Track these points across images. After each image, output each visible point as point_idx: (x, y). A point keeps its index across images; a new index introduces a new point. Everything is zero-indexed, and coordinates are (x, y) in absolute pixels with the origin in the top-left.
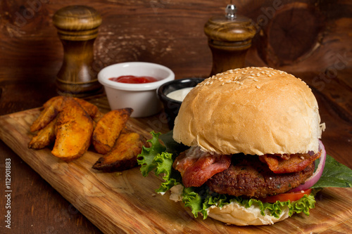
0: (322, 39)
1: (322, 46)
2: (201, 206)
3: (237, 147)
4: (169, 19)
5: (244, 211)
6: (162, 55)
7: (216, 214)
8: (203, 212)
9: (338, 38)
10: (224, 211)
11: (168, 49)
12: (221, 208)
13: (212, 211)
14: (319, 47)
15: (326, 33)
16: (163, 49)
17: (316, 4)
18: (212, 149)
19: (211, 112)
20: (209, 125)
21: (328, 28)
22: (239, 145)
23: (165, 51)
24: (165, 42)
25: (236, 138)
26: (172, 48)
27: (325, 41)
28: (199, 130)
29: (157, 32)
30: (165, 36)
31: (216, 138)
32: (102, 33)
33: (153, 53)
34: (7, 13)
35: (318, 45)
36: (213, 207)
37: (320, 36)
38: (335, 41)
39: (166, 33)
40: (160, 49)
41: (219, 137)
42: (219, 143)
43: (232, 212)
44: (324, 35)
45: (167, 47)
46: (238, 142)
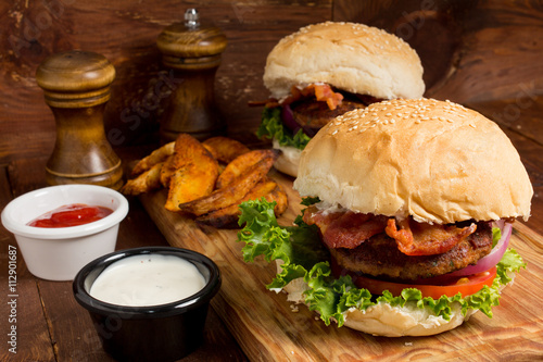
0: (459, 61)
1: (460, 71)
2: (334, 309)
3: (470, 212)
4: (246, 46)
5: (398, 314)
6: (239, 100)
7: (357, 321)
8: (337, 317)
9: (480, 57)
10: (369, 315)
11: (247, 91)
12: (364, 312)
13: (350, 316)
14: (455, 73)
15: (463, 51)
16: (240, 91)
17: (448, 12)
18: (433, 217)
19: (427, 163)
20: (428, 183)
21: (467, 44)
22: (472, 208)
23: (243, 93)
24: (242, 79)
25: (470, 198)
26: (252, 88)
27: (462, 63)
28: (411, 190)
29: (231, 66)
30: (243, 70)
31: (440, 200)
32: (152, 73)
33: (226, 97)
34: (11, 52)
35: (453, 70)
36: (351, 310)
37: (456, 56)
38: (477, 62)
39: (243, 67)
40: (235, 91)
41: (444, 197)
42: (444, 206)
43: (379, 316)
44: (461, 55)
45: (245, 87)
46: (472, 203)
